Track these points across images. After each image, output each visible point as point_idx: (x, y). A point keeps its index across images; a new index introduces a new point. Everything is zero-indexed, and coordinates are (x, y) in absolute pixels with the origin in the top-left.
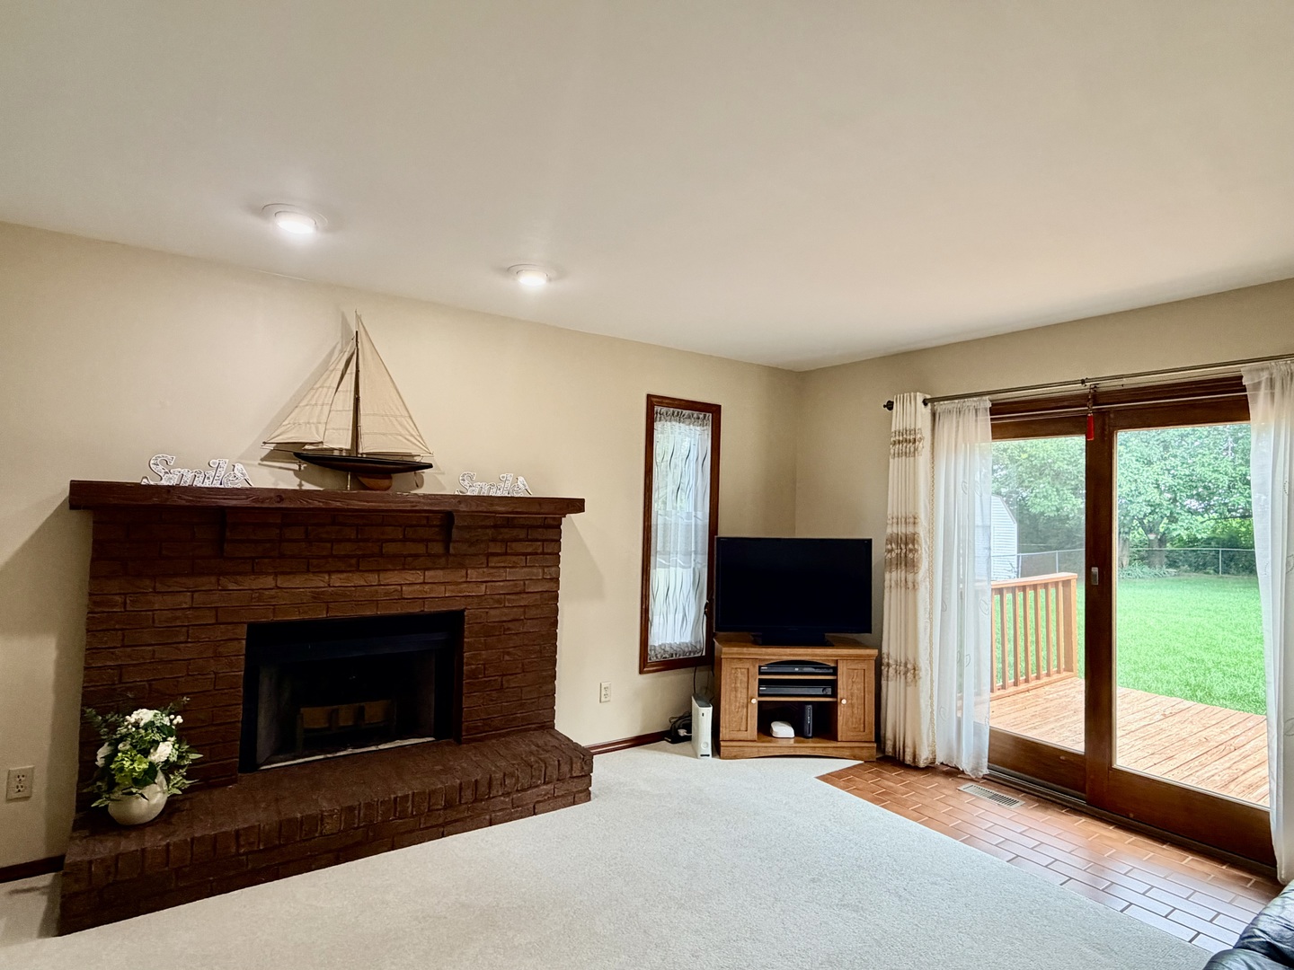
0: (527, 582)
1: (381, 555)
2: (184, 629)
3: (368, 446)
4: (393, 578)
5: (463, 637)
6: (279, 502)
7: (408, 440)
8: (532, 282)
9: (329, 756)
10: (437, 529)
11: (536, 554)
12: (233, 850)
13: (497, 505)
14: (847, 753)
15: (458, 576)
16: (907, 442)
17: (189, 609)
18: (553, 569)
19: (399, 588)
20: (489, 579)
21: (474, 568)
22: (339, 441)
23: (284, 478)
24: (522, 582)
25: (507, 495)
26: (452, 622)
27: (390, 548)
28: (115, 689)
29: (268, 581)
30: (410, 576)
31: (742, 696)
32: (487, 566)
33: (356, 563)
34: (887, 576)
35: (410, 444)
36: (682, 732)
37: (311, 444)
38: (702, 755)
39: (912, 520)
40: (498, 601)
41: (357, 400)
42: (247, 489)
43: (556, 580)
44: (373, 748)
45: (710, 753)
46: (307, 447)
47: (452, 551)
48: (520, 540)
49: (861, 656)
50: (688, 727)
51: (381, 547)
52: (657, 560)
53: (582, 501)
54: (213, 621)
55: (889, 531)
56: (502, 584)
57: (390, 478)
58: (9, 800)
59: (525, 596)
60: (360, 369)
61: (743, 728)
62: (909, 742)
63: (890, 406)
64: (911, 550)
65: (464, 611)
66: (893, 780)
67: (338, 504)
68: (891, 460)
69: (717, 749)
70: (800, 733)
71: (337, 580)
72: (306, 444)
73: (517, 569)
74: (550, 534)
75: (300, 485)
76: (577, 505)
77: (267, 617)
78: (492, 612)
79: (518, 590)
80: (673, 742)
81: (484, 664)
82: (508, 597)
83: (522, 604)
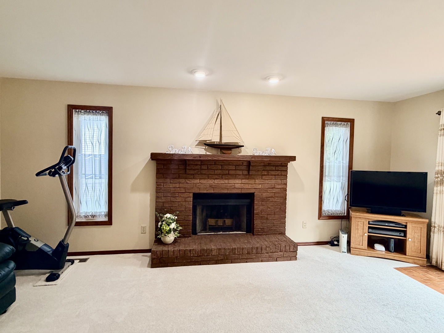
0: (275, 184)
1: (229, 174)
2: (177, 193)
3: (224, 141)
4: (232, 181)
5: (254, 202)
6: (200, 158)
7: (236, 138)
8: (274, 82)
9: (215, 233)
10: (245, 166)
11: (278, 175)
12: (189, 255)
13: (265, 158)
14: (411, 261)
15: (252, 181)
17: (179, 187)
18: (285, 181)
19: (234, 184)
20: (262, 183)
21: (257, 179)
22: (216, 139)
23: (201, 151)
24: (274, 185)
25: (268, 155)
26: (250, 196)
27: (231, 172)
28: (162, 208)
29: (198, 181)
30: (237, 181)
31: (360, 232)
32: (262, 179)
33: (221, 176)
34: (435, 188)
35: (237, 139)
36: (336, 243)
37: (208, 140)
38: (343, 252)
40: (266, 191)
41: (221, 126)
42: (191, 154)
43: (286, 184)
44: (228, 233)
45: (346, 251)
46: (207, 142)
47: (250, 174)
48: (273, 170)
49: (419, 222)
50: (338, 241)
51: (229, 172)
53: (295, 157)
54: (184, 192)
55: (437, 169)
56: (267, 185)
57: (231, 150)
58: (142, 233)
59: (275, 189)
60: (222, 117)
61: (361, 244)
63: (439, 113)
65: (254, 193)
66: (433, 275)
67: (216, 158)
69: (349, 250)
70: (387, 249)
71: (216, 181)
72: (207, 140)
73: (272, 180)
74: (284, 168)
75: (206, 153)
76: (293, 158)
77: (197, 191)
78: (264, 194)
79: (273, 187)
80: (332, 246)
81: (261, 211)
82: (269, 189)
83: (274, 192)
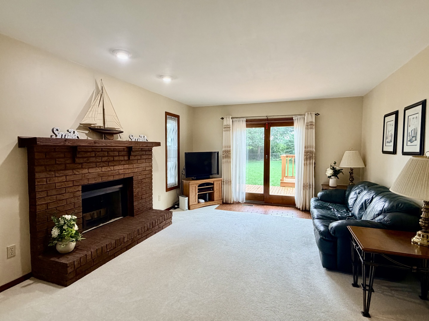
1: (114, 160)
2: (65, 189)
3: (106, 127)
4: (117, 168)
5: (133, 185)
6: (94, 144)
7: (116, 123)
8: (167, 80)
9: (98, 226)
10: (126, 152)
11: (147, 159)
14: (217, 203)
15: (131, 166)
16: (227, 128)
17: (66, 181)
18: (151, 163)
19: (118, 171)
20: (137, 167)
21: (135, 164)
22: (99, 123)
23: (83, 136)
24: (145, 167)
26: (130, 180)
27: (116, 158)
28: (46, 212)
29: (86, 171)
30: (121, 167)
31: (194, 194)
32: (137, 163)
33: (108, 163)
34: (223, 160)
35: (117, 125)
36: (176, 206)
37: (93, 124)
38: (186, 210)
39: (229, 147)
40: (140, 173)
41: (104, 109)
43: (151, 166)
44: (108, 222)
45: (188, 209)
46: (92, 125)
47: (131, 159)
48: (144, 155)
49: (218, 180)
50: (178, 205)
51: (114, 158)
52: (168, 160)
53: (160, 143)
54: (72, 185)
55: (223, 149)
56: (140, 168)
57: (113, 136)
58: (8, 258)
59: (146, 171)
60: (104, 100)
61: (195, 201)
62: (229, 198)
63: (222, 118)
64: (229, 154)
65: (133, 177)
67: (109, 144)
68: (224, 132)
70: (206, 201)
71: (104, 169)
72: (91, 124)
73: (144, 164)
74: (150, 153)
75: (87, 138)
76: (158, 144)
77: (86, 182)
78: (139, 177)
79: (143, 170)
80: (175, 209)
81: (138, 192)
82: (142, 172)
83: (145, 174)
